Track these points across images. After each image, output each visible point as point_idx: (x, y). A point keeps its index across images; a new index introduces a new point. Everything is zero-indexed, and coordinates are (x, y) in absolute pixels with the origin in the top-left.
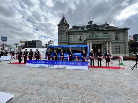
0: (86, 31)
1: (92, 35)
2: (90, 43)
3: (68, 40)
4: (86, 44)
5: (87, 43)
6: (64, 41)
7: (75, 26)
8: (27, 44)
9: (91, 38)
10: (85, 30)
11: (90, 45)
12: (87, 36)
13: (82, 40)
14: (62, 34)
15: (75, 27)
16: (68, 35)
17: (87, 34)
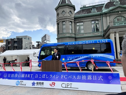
0: (106, 14)
1: (118, 20)
2: (115, 35)
3: (73, 32)
4: (108, 37)
5: (109, 35)
6: (68, 35)
7: (84, 7)
8: (9, 44)
9: (117, 25)
10: (103, 11)
11: (115, 38)
12: (108, 22)
13: (100, 30)
14: (64, 23)
15: (84, 9)
16: (73, 24)
17: (108, 18)
